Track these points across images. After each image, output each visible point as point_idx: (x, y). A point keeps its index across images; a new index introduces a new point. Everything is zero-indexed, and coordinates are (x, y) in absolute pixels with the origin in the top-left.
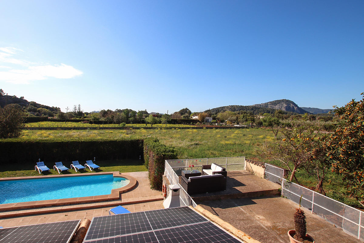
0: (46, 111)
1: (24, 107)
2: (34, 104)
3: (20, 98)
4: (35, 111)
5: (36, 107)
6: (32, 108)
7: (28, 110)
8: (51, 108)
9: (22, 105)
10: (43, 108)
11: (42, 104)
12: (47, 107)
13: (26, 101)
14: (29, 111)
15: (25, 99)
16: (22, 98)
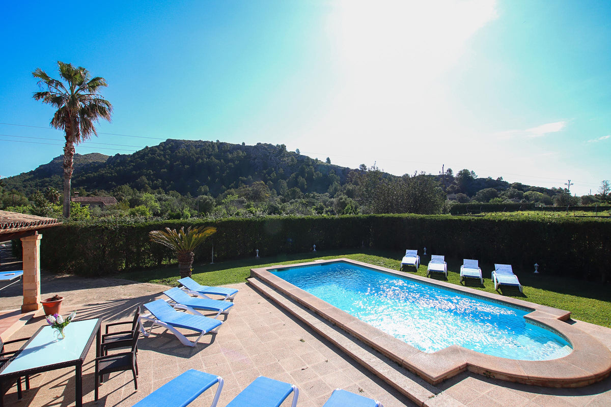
0: (540, 195)
1: (503, 192)
2: (519, 186)
3: (497, 180)
4: (520, 197)
5: (522, 190)
6: (514, 192)
7: (508, 197)
8: (549, 190)
9: (499, 190)
10: (533, 191)
11: (531, 185)
12: (541, 190)
13: (506, 183)
14: (511, 197)
15: (504, 180)
16: (499, 179)
